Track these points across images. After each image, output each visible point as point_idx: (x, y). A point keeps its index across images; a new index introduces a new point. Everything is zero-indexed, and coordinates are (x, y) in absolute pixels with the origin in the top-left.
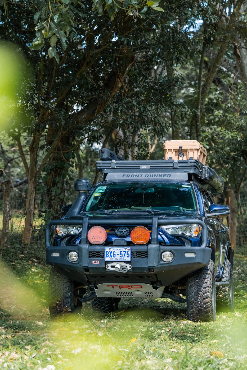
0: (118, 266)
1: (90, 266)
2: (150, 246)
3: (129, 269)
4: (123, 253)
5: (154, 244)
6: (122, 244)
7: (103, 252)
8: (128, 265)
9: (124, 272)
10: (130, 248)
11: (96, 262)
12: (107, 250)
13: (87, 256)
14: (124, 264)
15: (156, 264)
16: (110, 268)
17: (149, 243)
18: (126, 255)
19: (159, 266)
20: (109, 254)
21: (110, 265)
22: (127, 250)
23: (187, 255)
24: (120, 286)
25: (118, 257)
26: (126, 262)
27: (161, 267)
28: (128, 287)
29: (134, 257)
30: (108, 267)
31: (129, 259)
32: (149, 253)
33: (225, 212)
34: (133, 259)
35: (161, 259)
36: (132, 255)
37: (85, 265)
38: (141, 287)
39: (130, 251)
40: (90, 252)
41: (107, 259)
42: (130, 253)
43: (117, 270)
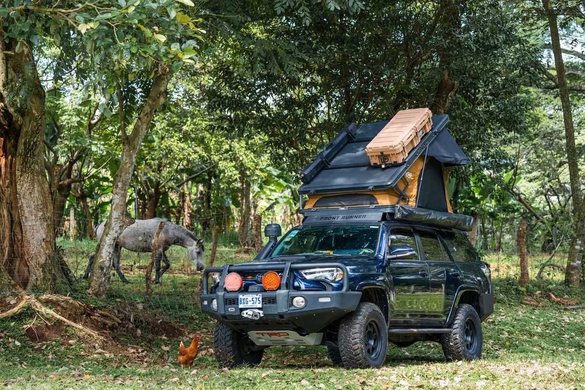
0: (250, 313)
1: (226, 314)
2: (278, 291)
3: (262, 315)
4: (255, 300)
5: (284, 289)
6: (257, 290)
7: (238, 299)
8: (261, 312)
9: (256, 319)
10: (260, 294)
11: (231, 310)
12: (241, 296)
13: (223, 303)
14: (257, 311)
15: (284, 310)
16: (245, 315)
17: (279, 288)
18: (258, 302)
19: (289, 312)
20: (243, 301)
21: (245, 312)
22: (258, 297)
23: (321, 300)
24: (268, 334)
25: (250, 304)
26: (259, 309)
27: (291, 313)
28: (275, 334)
29: (266, 304)
30: (243, 314)
31: (260, 306)
32: (277, 299)
33: (409, 254)
34: (265, 305)
35: (292, 305)
36: (263, 301)
37: (223, 312)
38: (288, 335)
39: (261, 297)
40: (226, 300)
41: (241, 306)
42: (260, 299)
43: (250, 317)
